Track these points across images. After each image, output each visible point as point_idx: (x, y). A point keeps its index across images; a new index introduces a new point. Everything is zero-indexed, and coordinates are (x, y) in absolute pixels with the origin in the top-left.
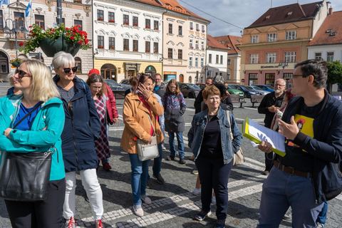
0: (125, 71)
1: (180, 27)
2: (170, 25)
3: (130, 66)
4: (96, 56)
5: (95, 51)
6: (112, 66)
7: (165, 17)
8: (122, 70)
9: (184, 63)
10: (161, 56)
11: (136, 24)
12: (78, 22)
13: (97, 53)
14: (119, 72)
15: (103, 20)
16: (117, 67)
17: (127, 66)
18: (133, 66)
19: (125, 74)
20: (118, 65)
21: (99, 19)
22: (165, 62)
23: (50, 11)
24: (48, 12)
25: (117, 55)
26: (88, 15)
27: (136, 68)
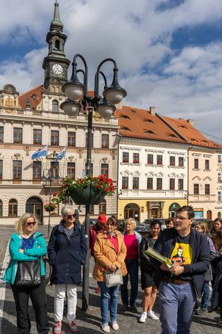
0: (148, 210)
1: (207, 162)
2: (196, 161)
3: (154, 205)
4: (120, 196)
5: (119, 192)
6: (136, 206)
7: (191, 152)
8: (145, 209)
9: (212, 198)
10: (186, 193)
11: (160, 161)
12: (105, 166)
13: (121, 194)
14: (143, 211)
15: (128, 161)
16: (140, 206)
17: (151, 204)
18: (157, 205)
19: (149, 213)
20: (142, 204)
21: (124, 161)
22: (191, 198)
23: (80, 158)
24: (79, 160)
25: (141, 195)
26: (114, 158)
27: (160, 207)
